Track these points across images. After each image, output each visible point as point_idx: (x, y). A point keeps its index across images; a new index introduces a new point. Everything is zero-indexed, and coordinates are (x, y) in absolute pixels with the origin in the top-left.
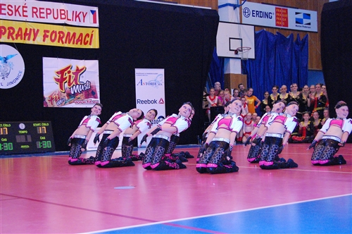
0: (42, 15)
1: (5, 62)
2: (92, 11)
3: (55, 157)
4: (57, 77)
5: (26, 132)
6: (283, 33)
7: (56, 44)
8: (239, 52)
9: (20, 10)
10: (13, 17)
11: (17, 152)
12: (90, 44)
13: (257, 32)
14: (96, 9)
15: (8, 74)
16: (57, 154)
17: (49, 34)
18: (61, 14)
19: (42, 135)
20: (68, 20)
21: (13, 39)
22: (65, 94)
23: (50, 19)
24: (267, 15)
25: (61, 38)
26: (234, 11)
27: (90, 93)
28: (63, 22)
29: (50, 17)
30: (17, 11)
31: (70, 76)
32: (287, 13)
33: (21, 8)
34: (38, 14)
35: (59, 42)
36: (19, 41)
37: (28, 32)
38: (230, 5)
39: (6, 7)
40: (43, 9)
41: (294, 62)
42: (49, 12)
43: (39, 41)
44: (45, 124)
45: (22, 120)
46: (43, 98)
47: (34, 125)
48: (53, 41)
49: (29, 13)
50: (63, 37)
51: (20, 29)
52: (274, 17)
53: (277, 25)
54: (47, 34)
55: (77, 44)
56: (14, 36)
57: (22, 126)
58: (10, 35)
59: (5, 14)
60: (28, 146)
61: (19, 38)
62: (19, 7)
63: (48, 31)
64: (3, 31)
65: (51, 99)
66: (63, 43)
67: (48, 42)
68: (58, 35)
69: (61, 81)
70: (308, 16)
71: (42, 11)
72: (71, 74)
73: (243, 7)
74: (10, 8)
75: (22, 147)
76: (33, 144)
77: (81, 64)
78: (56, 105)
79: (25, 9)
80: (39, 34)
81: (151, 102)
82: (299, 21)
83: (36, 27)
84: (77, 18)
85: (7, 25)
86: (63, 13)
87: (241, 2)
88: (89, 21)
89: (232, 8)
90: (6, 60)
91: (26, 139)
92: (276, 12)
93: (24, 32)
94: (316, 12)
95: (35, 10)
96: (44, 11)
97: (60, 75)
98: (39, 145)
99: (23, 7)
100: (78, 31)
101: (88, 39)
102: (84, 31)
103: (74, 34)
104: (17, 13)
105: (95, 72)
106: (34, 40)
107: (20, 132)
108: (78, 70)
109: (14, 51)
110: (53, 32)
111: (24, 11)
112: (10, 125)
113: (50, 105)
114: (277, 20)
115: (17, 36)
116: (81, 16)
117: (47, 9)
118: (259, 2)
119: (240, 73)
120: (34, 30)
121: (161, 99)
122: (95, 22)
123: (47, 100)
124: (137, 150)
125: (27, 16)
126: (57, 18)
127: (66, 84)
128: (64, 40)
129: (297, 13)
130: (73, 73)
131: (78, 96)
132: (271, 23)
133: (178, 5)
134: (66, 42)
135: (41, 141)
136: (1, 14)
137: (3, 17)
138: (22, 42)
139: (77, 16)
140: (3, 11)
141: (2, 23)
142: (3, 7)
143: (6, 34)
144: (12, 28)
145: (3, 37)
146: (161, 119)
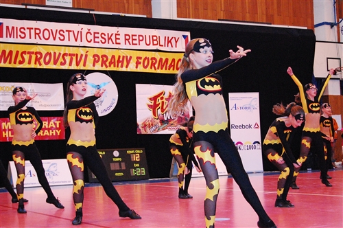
0: (134, 42)
2: (184, 36)
3: (149, 184)
4: (150, 104)
5: (120, 159)
7: (148, 70)
8: (338, 73)
9: (113, 38)
10: (106, 45)
14: (188, 34)
15: (102, 102)
16: (151, 182)
17: (141, 61)
18: (153, 40)
19: (136, 162)
20: (160, 45)
21: (107, 67)
22: (159, 120)
23: (143, 46)
25: (153, 65)
26: (332, 30)
27: (183, 119)
28: (152, 47)
29: (143, 43)
31: (163, 102)
33: (114, 36)
34: (130, 41)
35: (151, 68)
36: (112, 68)
37: (121, 59)
38: (327, 23)
39: (99, 35)
40: (136, 35)
42: (141, 38)
43: (132, 68)
44: (138, 151)
45: (116, 148)
46: (136, 125)
47: (128, 152)
48: (145, 67)
49: (122, 40)
50: (155, 63)
51: (113, 57)
54: (140, 60)
55: (169, 69)
56: (107, 63)
57: (116, 153)
58: (104, 63)
59: (98, 42)
60: (122, 174)
61: (112, 65)
62: (112, 34)
63: (141, 58)
64: (97, 59)
65: (145, 126)
66: (155, 69)
67: (141, 69)
68: (150, 61)
69: (154, 107)
71: (134, 38)
72: (164, 100)
73: (341, 25)
74: (103, 36)
75: (116, 174)
76: (127, 172)
78: (149, 132)
79: (118, 37)
80: (131, 61)
81: (245, 127)
83: (128, 54)
84: (170, 44)
85: (100, 53)
86: (155, 39)
87: (338, 21)
88: (181, 46)
89: (329, 26)
91: (120, 167)
93: (117, 59)
95: (127, 37)
96: (137, 38)
97: (153, 102)
98: (133, 172)
99: (116, 34)
100: (170, 57)
102: (177, 57)
103: (167, 60)
104: (110, 41)
106: (127, 67)
107: (114, 159)
110: (146, 58)
111: (116, 39)
112: (104, 153)
113: (143, 132)
115: (110, 63)
116: (173, 41)
117: (139, 36)
119: (339, 94)
120: (127, 57)
121: (256, 124)
123: (140, 127)
125: (119, 44)
126: (149, 45)
127: (159, 110)
128: (156, 66)
130: (166, 99)
131: (172, 122)
133: (272, 26)
134: (158, 68)
135: (135, 168)
136: (95, 42)
137: (97, 45)
138: (115, 69)
139: (169, 42)
140: (96, 40)
141: (96, 51)
142: (96, 35)
143: (100, 63)
144: (106, 56)
145: (97, 65)
146: (256, 144)
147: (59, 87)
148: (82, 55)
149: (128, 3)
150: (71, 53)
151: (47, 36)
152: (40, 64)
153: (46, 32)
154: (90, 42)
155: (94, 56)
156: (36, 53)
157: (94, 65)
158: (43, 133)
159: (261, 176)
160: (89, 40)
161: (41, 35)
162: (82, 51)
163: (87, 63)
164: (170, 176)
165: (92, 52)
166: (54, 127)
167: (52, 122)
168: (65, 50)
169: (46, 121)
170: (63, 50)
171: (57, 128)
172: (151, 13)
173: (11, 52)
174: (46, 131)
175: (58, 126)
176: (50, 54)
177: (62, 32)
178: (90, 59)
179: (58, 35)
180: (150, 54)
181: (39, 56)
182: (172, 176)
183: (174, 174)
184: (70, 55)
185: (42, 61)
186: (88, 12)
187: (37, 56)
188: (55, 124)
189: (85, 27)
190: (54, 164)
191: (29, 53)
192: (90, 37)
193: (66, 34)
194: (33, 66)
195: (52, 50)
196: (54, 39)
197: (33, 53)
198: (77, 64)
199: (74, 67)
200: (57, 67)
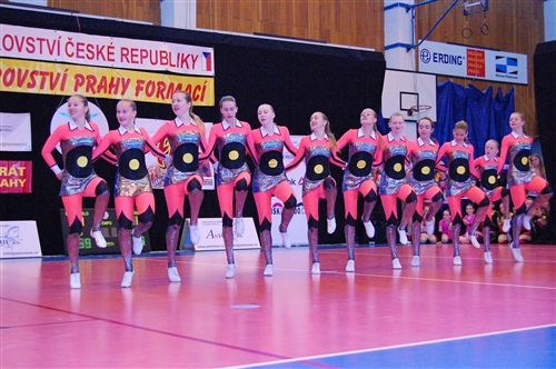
0: (135, 59)
2: (204, 53)
3: (149, 259)
5: (110, 223)
6: (476, 85)
7: (153, 99)
8: (414, 113)
9: (105, 52)
10: (94, 62)
12: (202, 100)
13: (440, 84)
14: (211, 50)
16: (153, 255)
17: (144, 86)
18: (161, 58)
20: (171, 65)
21: (94, 92)
23: (147, 65)
24: (455, 60)
25: (160, 92)
26: (408, 55)
28: (163, 68)
29: (146, 61)
32: (483, 57)
33: (106, 48)
34: (129, 57)
35: (158, 96)
36: (102, 95)
37: (115, 83)
38: (402, 45)
39: (84, 48)
40: (137, 50)
41: (493, 126)
42: (144, 54)
43: (130, 95)
48: (149, 95)
49: (117, 56)
50: (163, 90)
51: (104, 78)
52: (465, 62)
53: (469, 74)
54: (142, 85)
56: (95, 87)
58: (90, 86)
59: (83, 57)
60: (112, 243)
61: (102, 90)
62: (103, 47)
63: (143, 82)
64: (81, 80)
66: (163, 98)
67: (142, 97)
68: (157, 87)
70: (513, 61)
71: (134, 53)
73: (420, 48)
74: (90, 48)
79: (111, 50)
80: (130, 85)
82: (500, 69)
83: (126, 75)
84: (184, 64)
85: (85, 72)
86: (163, 56)
87: (417, 42)
88: (201, 67)
89: (404, 49)
91: (110, 233)
92: (468, 56)
93: (109, 82)
94: (525, 56)
95: (125, 52)
96: (138, 53)
99: (109, 47)
100: (185, 81)
101: (199, 93)
102: (194, 82)
103: (180, 86)
104: (100, 55)
106: (123, 94)
110: (150, 82)
111: (109, 53)
112: (87, 214)
114: (469, 68)
115: (100, 87)
117: (142, 51)
118: (443, 42)
120: (123, 79)
121: (302, 179)
122: (209, 69)
125: (113, 60)
126: (156, 63)
128: (165, 93)
129: (498, 58)
132: (460, 71)
133: (328, 45)
134: (167, 97)
136: (78, 57)
137: (81, 61)
138: (106, 96)
139: (184, 60)
140: (81, 54)
141: (79, 70)
142: (80, 47)
143: (85, 86)
144: (93, 77)
145: (79, 88)
146: (301, 207)
147: (24, 121)
148: (59, 75)
149: (128, 4)
150: (44, 70)
151: (9, 46)
153: (8, 39)
154: (70, 56)
155: (77, 76)
157: (76, 89)
159: (306, 251)
160: (70, 53)
162: (59, 69)
163: (66, 86)
164: (181, 247)
165: (73, 71)
166: (16, 174)
167: (13, 168)
168: (35, 66)
169: (4, 166)
170: (32, 67)
171: (20, 177)
172: (159, 19)
174: (5, 180)
175: (22, 174)
176: (13, 71)
177: (30, 41)
178: (71, 81)
179: (25, 45)
180: (157, 78)
182: (184, 248)
183: (187, 246)
184: (42, 73)
185: (1, 80)
186: (69, 14)
188: (17, 171)
189: (65, 35)
190: (16, 227)
192: (71, 49)
193: (37, 44)
195: (15, 65)
196: (20, 49)
198: (52, 87)
199: (47, 91)
200: (24, 89)
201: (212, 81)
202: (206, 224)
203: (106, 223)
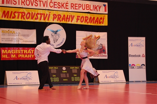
0: (76, 8)
1: (56, 33)
2: (104, 5)
5: (66, 72)
7: (83, 23)
9: (65, 5)
10: (60, 9)
11: (61, 83)
12: (103, 23)
14: (106, 4)
15: (57, 40)
17: (80, 18)
18: (87, 7)
19: (75, 74)
20: (91, 10)
21: (60, 21)
23: (81, 10)
25: (86, 20)
27: (102, 50)
28: (87, 11)
29: (81, 8)
30: (63, 5)
33: (65, 4)
34: (74, 7)
35: (85, 22)
36: (63, 22)
37: (68, 17)
39: (57, 4)
40: (77, 4)
42: (80, 6)
43: (74, 22)
44: (76, 68)
45: (64, 65)
47: (71, 68)
48: (82, 22)
49: (69, 7)
50: (87, 20)
51: (64, 16)
54: (79, 18)
55: (95, 23)
56: (61, 19)
57: (64, 68)
58: (59, 19)
59: (56, 8)
60: (67, 80)
61: (64, 20)
62: (64, 3)
63: (79, 17)
66: (87, 23)
67: (79, 23)
68: (85, 19)
71: (76, 5)
72: (92, 40)
74: (59, 4)
75: (64, 80)
76: (70, 79)
77: (97, 34)
79: (67, 5)
80: (74, 18)
81: (137, 56)
83: (73, 14)
84: (96, 9)
85: (57, 13)
86: (88, 6)
88: (102, 10)
90: (56, 32)
91: (66, 76)
93: (66, 17)
95: (72, 5)
96: (78, 5)
98: (73, 79)
99: (66, 3)
100: (96, 16)
101: (101, 21)
102: (99, 16)
103: (94, 18)
104: (63, 7)
105: (105, 39)
107: (63, 72)
108: (96, 38)
109: (61, 28)
110: (82, 17)
111: (66, 6)
112: (57, 68)
113: (79, 57)
115: (63, 19)
116: (98, 8)
117: (79, 4)
120: (72, 16)
121: (143, 55)
122: (105, 11)
123: (78, 55)
124: (129, 83)
125: (68, 8)
126: (84, 9)
128: (88, 21)
134: (89, 23)
135: (74, 77)
136: (54, 7)
137: (55, 9)
138: (65, 22)
139: (96, 8)
140: (55, 6)
141: (55, 12)
142: (55, 4)
143: (57, 19)
144: (60, 15)
145: (55, 20)
146: (143, 66)
147: (34, 32)
148: (47, 14)
150: (41, 13)
151: (28, 3)
152: (24, 19)
153: (28, 1)
155: (54, 15)
156: (22, 13)
157: (53, 20)
158: (24, 56)
159: (145, 84)
160: (51, 6)
161: (25, 3)
162: (47, 12)
163: (50, 19)
164: (94, 82)
165: (52, 13)
166: (31, 53)
167: (29, 50)
168: (38, 11)
169: (26, 50)
170: (37, 12)
171: (32, 54)
173: (8, 12)
174: (26, 55)
176: (30, 13)
177: (36, 2)
178: (52, 16)
179: (34, 3)
180: (85, 15)
181: (23, 14)
182: (95, 82)
183: (96, 81)
184: (40, 14)
185: (25, 17)
187: (22, 15)
188: (31, 51)
190: (30, 73)
191: (18, 12)
192: (52, 5)
193: (39, 3)
194: (20, 19)
195: (30, 11)
196: (32, 5)
197: (20, 12)
198: (44, 19)
199: (42, 21)
200: (33, 20)
201: (107, 16)
202: (104, 72)
203: (65, 72)
